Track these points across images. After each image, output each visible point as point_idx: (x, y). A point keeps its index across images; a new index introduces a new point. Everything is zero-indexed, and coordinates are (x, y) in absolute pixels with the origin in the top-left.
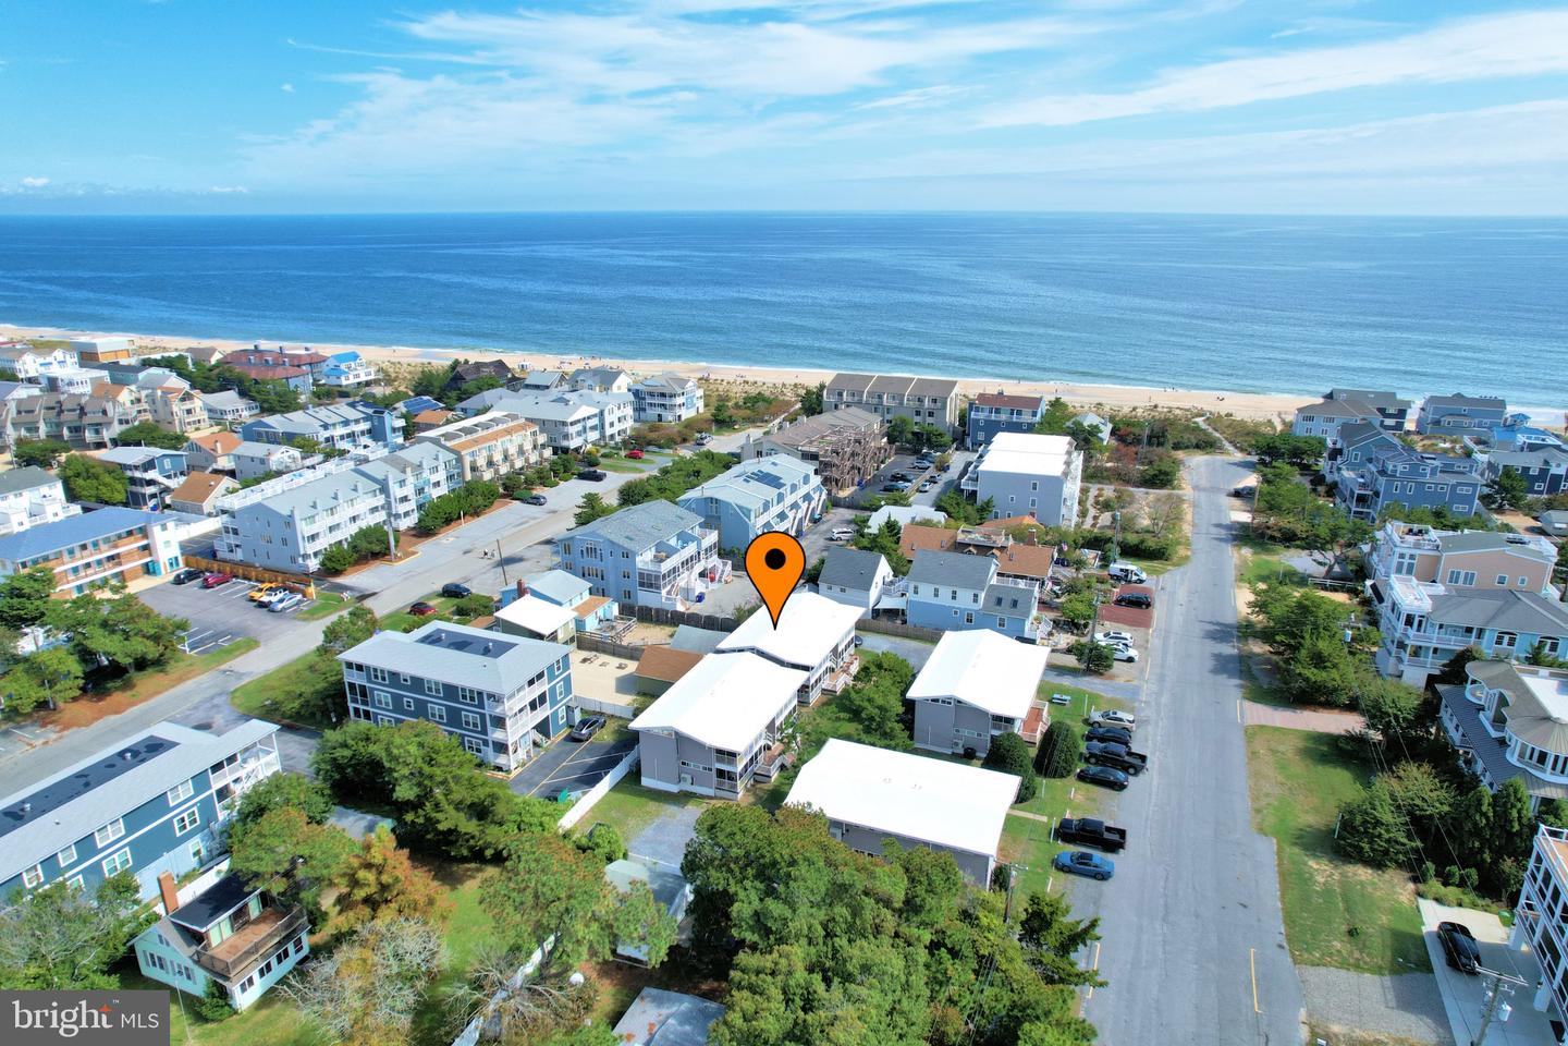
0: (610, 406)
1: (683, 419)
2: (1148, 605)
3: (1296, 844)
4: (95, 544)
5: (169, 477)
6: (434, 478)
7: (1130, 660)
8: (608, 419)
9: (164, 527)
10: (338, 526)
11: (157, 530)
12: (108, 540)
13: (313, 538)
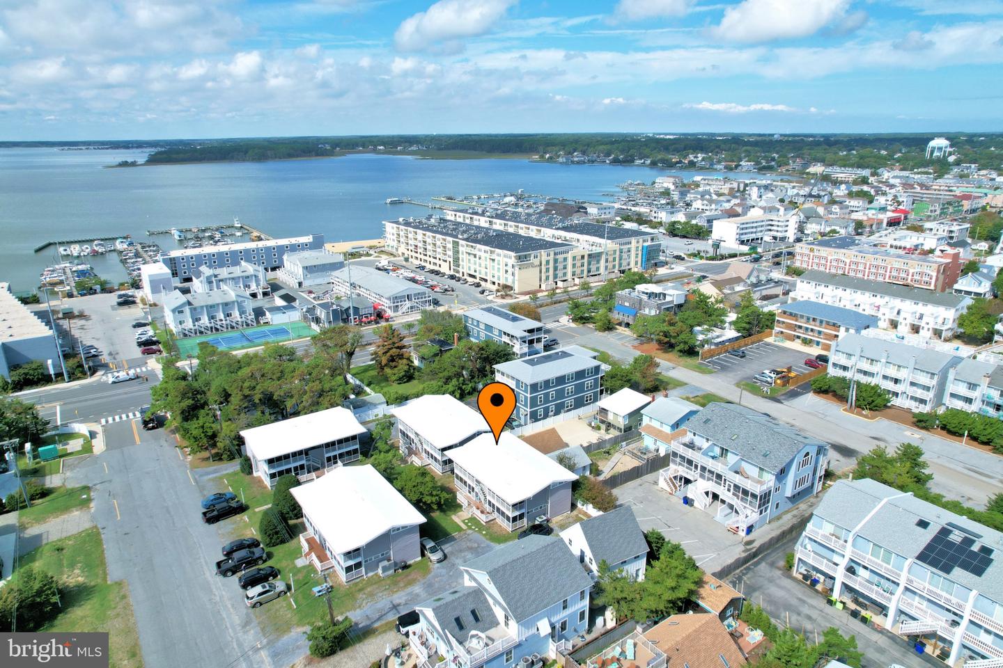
3: (94, 586)
4: (821, 321)
9: (847, 330)
10: (872, 375)
11: (842, 329)
12: (828, 323)
13: (845, 368)
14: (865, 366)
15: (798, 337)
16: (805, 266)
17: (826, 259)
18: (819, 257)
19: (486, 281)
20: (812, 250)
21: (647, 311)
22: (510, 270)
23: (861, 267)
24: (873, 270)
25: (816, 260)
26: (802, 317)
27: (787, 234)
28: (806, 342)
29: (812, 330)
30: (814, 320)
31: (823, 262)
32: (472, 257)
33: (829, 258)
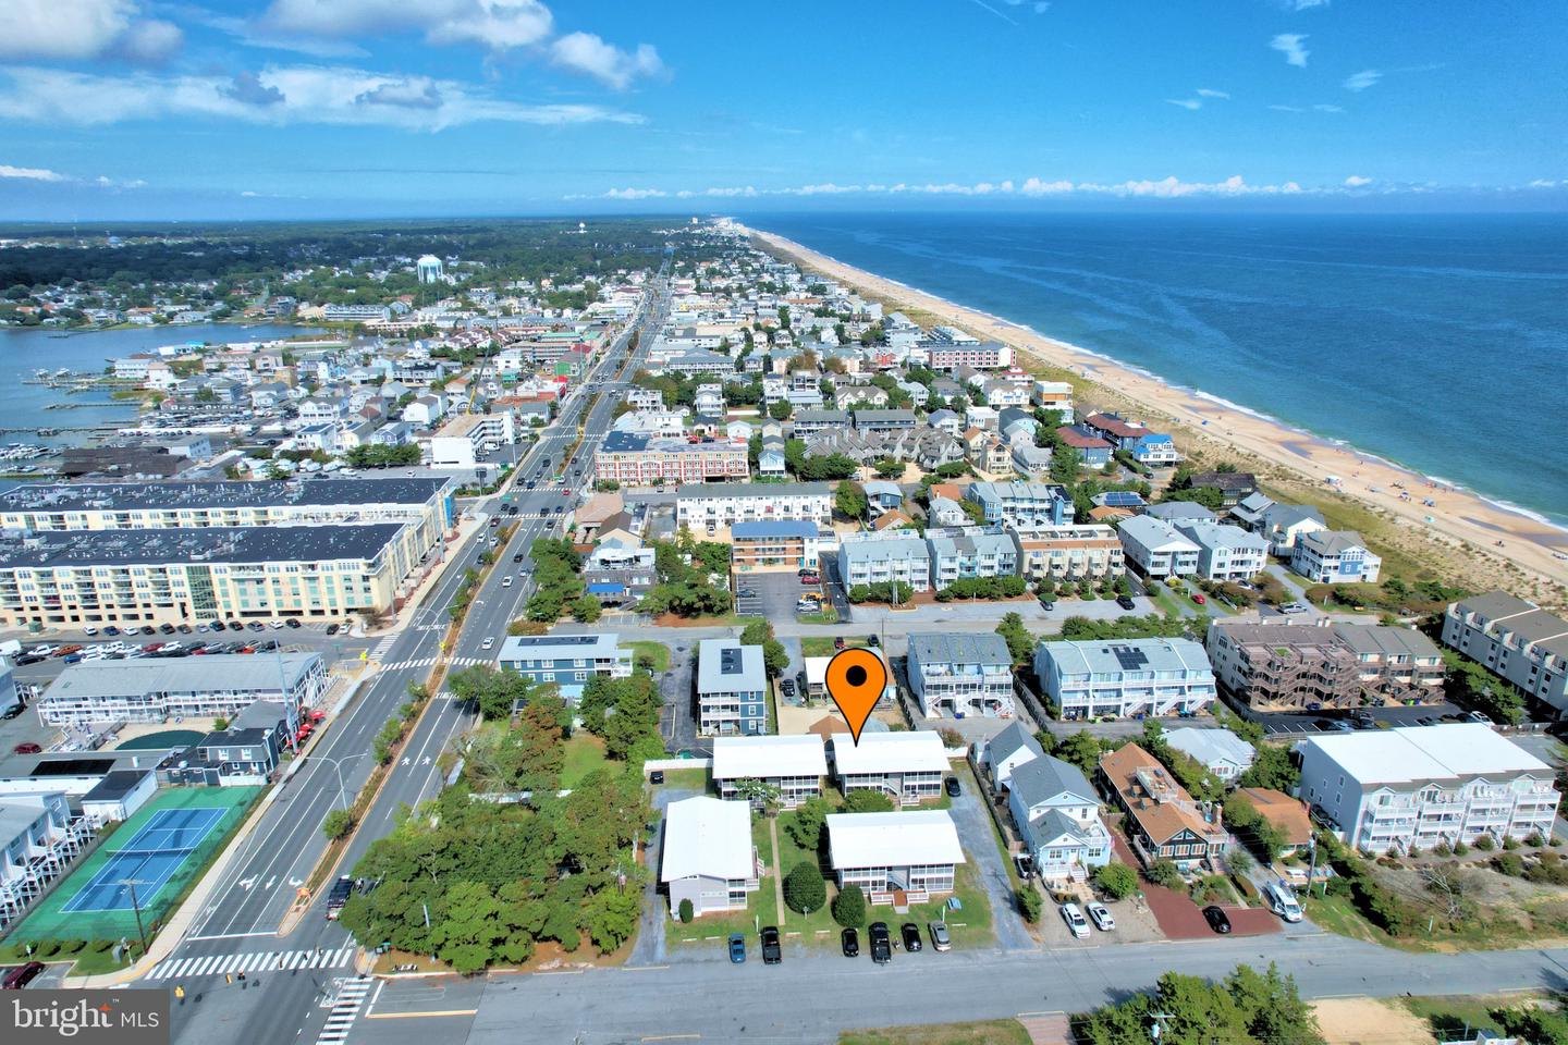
0: (1223, 548)
1: (1330, 582)
2: (1218, 931)
4: (777, 539)
5: (886, 508)
6: (989, 562)
7: (1074, 933)
8: (1215, 559)
9: (811, 541)
10: (885, 573)
11: (806, 541)
12: (784, 539)
13: (861, 575)
14: (878, 568)
15: (757, 560)
16: (612, 477)
17: (635, 464)
18: (628, 465)
19: (300, 613)
20: (616, 458)
21: (636, 581)
22: (359, 585)
23: (676, 467)
24: (689, 467)
25: (624, 468)
26: (757, 539)
27: (505, 436)
28: (770, 561)
29: (770, 549)
30: (770, 539)
31: (633, 468)
32: (252, 588)
33: (639, 463)
